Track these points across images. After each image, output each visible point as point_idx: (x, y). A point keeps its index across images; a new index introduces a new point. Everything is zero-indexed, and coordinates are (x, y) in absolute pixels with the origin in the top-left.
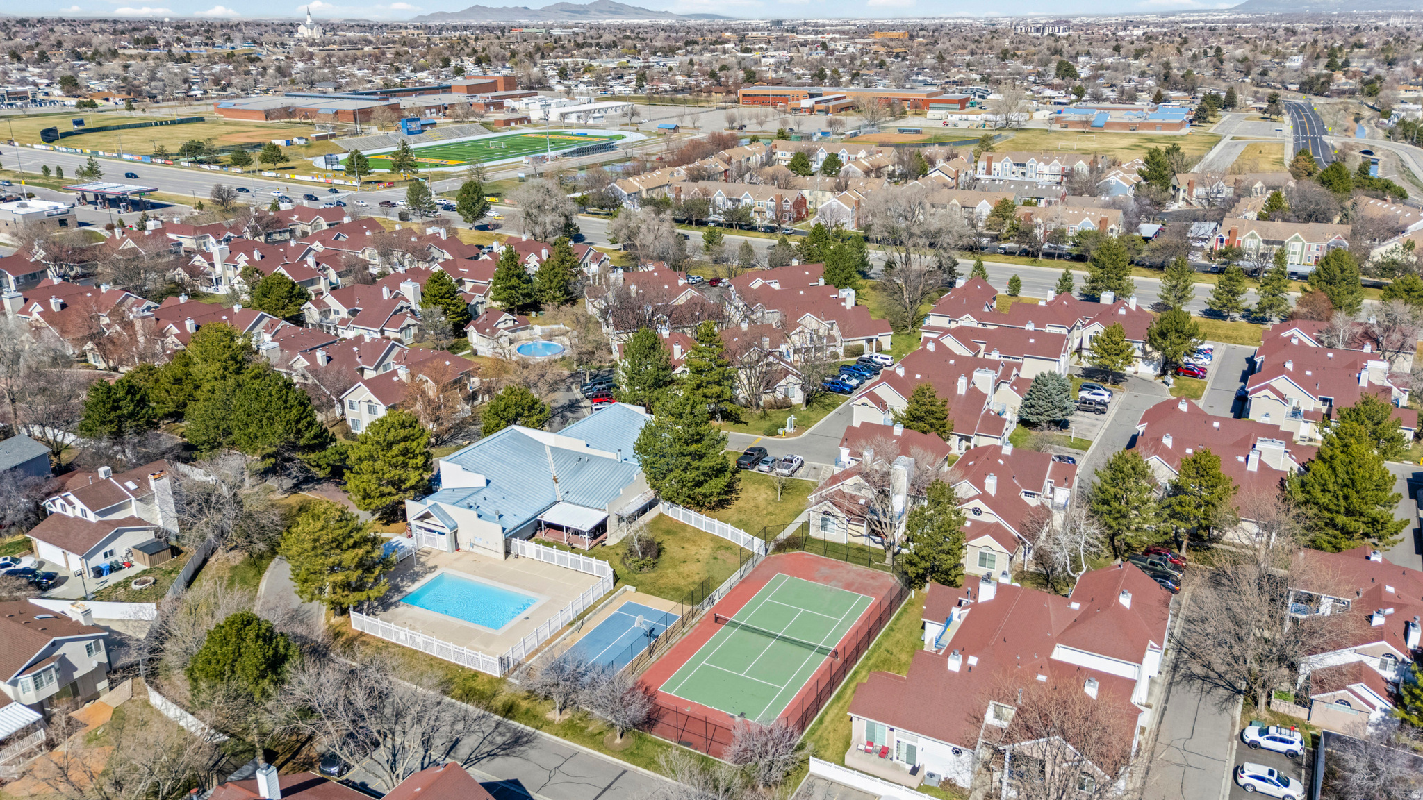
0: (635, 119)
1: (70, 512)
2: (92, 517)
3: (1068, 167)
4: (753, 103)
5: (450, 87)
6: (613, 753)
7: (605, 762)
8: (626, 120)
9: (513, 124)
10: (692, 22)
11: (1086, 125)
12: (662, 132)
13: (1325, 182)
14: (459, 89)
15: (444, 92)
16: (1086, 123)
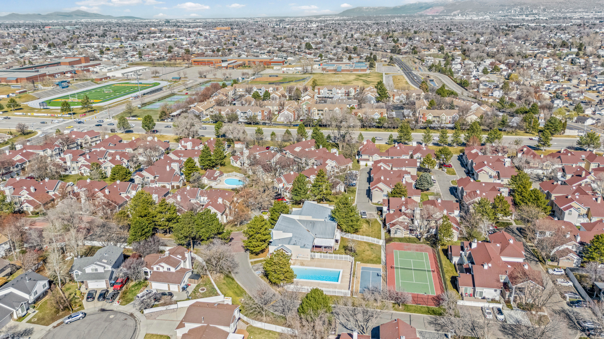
0: (157, 75)
1: (161, 270)
2: (173, 270)
3: (347, 91)
4: (198, 64)
5: (60, 63)
6: (402, 311)
7: (402, 314)
8: (154, 75)
9: (103, 80)
10: (125, 21)
11: (336, 72)
12: (174, 80)
13: (439, 94)
14: (65, 64)
15: (58, 65)
16: (335, 70)
